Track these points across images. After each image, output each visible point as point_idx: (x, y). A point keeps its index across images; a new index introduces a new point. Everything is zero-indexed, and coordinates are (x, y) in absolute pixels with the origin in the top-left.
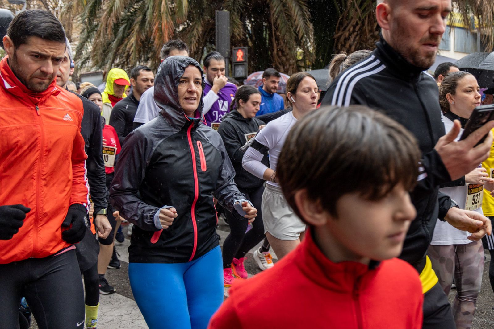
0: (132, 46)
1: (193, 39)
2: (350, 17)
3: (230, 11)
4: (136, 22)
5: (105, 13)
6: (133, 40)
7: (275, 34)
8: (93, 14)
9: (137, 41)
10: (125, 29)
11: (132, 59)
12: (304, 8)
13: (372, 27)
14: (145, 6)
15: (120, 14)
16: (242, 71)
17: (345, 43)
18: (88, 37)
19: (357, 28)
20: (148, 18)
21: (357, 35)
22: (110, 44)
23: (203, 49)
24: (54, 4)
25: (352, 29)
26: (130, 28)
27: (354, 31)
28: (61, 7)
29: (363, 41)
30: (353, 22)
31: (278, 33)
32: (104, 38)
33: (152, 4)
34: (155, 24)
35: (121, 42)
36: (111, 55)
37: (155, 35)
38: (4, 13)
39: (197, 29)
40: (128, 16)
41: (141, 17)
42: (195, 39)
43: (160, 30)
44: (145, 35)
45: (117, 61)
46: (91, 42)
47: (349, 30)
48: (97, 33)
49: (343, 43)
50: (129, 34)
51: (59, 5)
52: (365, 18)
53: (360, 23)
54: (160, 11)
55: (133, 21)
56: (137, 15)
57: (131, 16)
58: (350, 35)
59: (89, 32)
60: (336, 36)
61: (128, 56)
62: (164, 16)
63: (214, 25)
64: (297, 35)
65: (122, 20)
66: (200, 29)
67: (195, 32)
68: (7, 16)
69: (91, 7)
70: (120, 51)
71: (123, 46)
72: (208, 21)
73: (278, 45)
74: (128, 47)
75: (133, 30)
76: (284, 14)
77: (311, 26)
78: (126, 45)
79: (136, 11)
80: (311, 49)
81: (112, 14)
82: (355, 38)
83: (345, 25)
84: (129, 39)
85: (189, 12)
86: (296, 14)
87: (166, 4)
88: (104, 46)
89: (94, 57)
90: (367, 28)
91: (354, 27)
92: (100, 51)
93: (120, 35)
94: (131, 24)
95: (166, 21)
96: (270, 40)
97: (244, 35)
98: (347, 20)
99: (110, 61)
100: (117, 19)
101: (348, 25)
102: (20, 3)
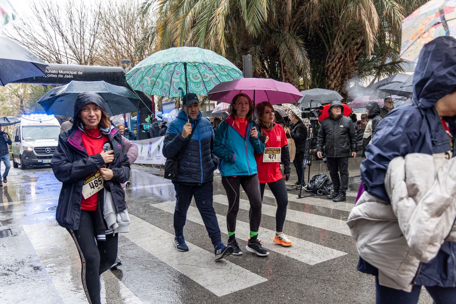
2: (336, 52)
3: (253, 55)
7: (283, 68)
12: (303, 48)
13: (352, 58)
17: (333, 71)
19: (341, 60)
21: (341, 65)
25: (337, 61)
27: (339, 62)
29: (346, 69)
30: (338, 56)
31: (285, 68)
38: (119, 70)
47: (335, 62)
49: (331, 71)
52: (347, 52)
53: (343, 56)
58: (336, 65)
60: (327, 66)
64: (299, 68)
68: (121, 71)
73: (286, 76)
76: (289, 54)
77: (308, 61)
80: (309, 77)
82: (340, 67)
83: (333, 58)
86: (297, 53)
90: (348, 59)
91: (339, 59)
96: (280, 73)
97: (263, 71)
98: (334, 54)
101: (335, 57)
102: (128, 62)
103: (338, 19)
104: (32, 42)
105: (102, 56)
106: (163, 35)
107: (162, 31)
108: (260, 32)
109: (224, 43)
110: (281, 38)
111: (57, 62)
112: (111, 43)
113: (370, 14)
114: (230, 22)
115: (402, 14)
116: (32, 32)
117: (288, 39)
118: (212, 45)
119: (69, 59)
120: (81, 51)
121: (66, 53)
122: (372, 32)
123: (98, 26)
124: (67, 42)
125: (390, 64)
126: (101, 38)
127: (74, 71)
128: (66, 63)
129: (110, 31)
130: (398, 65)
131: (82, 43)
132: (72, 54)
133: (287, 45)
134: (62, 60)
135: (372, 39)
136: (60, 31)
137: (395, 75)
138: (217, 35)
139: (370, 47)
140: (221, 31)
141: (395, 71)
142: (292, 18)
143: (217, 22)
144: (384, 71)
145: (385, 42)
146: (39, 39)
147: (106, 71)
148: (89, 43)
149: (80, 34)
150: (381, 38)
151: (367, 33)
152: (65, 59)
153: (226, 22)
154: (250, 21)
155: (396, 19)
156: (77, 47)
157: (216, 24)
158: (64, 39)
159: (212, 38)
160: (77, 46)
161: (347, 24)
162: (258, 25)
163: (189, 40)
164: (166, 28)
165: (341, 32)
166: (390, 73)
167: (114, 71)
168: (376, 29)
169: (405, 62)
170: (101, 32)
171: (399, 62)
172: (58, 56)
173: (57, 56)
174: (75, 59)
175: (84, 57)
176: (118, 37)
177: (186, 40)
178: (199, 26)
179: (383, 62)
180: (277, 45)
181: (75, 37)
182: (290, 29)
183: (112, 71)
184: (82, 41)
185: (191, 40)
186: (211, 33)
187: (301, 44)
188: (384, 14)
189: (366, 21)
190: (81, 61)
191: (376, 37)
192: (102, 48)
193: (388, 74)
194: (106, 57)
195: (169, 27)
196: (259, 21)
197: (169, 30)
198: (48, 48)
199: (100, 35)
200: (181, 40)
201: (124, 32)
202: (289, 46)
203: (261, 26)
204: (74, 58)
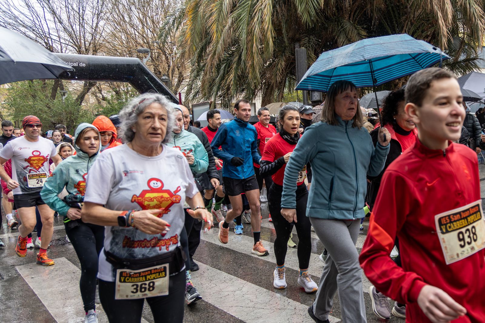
0: (231, 80)
1: (278, 72)
3: (306, 48)
4: (234, 61)
5: (210, 56)
6: (232, 76)
8: (200, 57)
9: (235, 77)
10: (225, 67)
11: (232, 91)
14: (240, 48)
15: (221, 55)
16: (318, 96)
18: (198, 75)
20: (243, 58)
22: (214, 80)
23: (286, 79)
24: (169, 51)
26: (229, 67)
28: (176, 54)
32: (210, 75)
33: (245, 46)
34: (248, 63)
35: (223, 78)
36: (215, 88)
37: (249, 70)
39: (281, 64)
40: (227, 57)
41: (237, 58)
42: (279, 72)
43: (253, 65)
44: (241, 71)
45: (219, 93)
46: (199, 79)
48: (204, 73)
50: (228, 72)
51: (174, 52)
54: (252, 52)
55: (231, 61)
56: (234, 56)
57: (229, 57)
59: (198, 72)
61: (228, 89)
62: (255, 56)
63: (294, 60)
65: (223, 61)
66: (283, 63)
67: (279, 66)
68: (137, 63)
69: (199, 52)
70: (222, 85)
71: (225, 81)
72: (289, 56)
74: (228, 82)
75: (232, 68)
78: (227, 80)
79: (233, 53)
81: (216, 56)
84: (229, 75)
85: (275, 51)
87: (257, 46)
88: (210, 82)
89: (202, 91)
92: (207, 86)
93: (222, 72)
94: (229, 63)
95: (257, 59)
99: (214, 93)
100: (220, 60)
102: (146, 52)
103: (406, 7)
104: (10, 21)
105: (109, 42)
106: (194, 19)
107: (192, 15)
108: (315, 20)
109: (271, 32)
110: (340, 27)
111: (47, 48)
112: (120, 25)
113: (443, 4)
114: (278, 7)
115: (479, 5)
116: (11, 8)
117: (348, 29)
118: (257, 34)
119: (63, 45)
120: (80, 35)
121: (59, 37)
122: (446, 25)
123: (103, 3)
124: (61, 23)
125: (464, 61)
126: (108, 19)
127: (73, 62)
128: (60, 51)
129: (119, 10)
130: (473, 63)
131: (81, 25)
132: (68, 38)
133: (347, 37)
134: (54, 45)
135: (445, 33)
136: (50, 8)
137: (470, 74)
138: (262, 22)
139: (443, 42)
140: (267, 18)
141: (470, 69)
142: (353, 4)
143: (263, 6)
144: (457, 68)
145: (458, 35)
146: (22, 17)
147: (118, 63)
148: (91, 24)
149: (79, 14)
150: (454, 31)
151: (439, 26)
152: (57, 44)
153: (274, 7)
154: (303, 7)
155: (472, 10)
156: (75, 30)
157: (261, 9)
158: (56, 18)
159: (257, 26)
160: (74, 27)
161: (417, 14)
162: (313, 13)
163: (227, 27)
164: (197, 11)
165: (409, 23)
166: (465, 71)
167: (128, 63)
168: (450, 22)
169: (481, 59)
170: (108, 11)
171: (474, 59)
172: (48, 40)
173: (46, 41)
174: (72, 44)
175: (85, 43)
176: (130, 18)
177: (224, 27)
178: (240, 11)
179: (457, 59)
180: (335, 35)
181: (72, 17)
182: (350, 17)
183: (125, 63)
184: (81, 21)
185: (230, 28)
186: (256, 19)
187: (364, 35)
188: (459, 4)
189: (438, 12)
190: (80, 47)
191: (449, 31)
192: (109, 31)
193: (461, 72)
194: (114, 44)
195: (201, 10)
196: (314, 6)
197: (201, 14)
198: (34, 30)
199: (107, 14)
200: (217, 27)
201: (138, 12)
202: (349, 37)
203: (317, 13)
204: (70, 44)
